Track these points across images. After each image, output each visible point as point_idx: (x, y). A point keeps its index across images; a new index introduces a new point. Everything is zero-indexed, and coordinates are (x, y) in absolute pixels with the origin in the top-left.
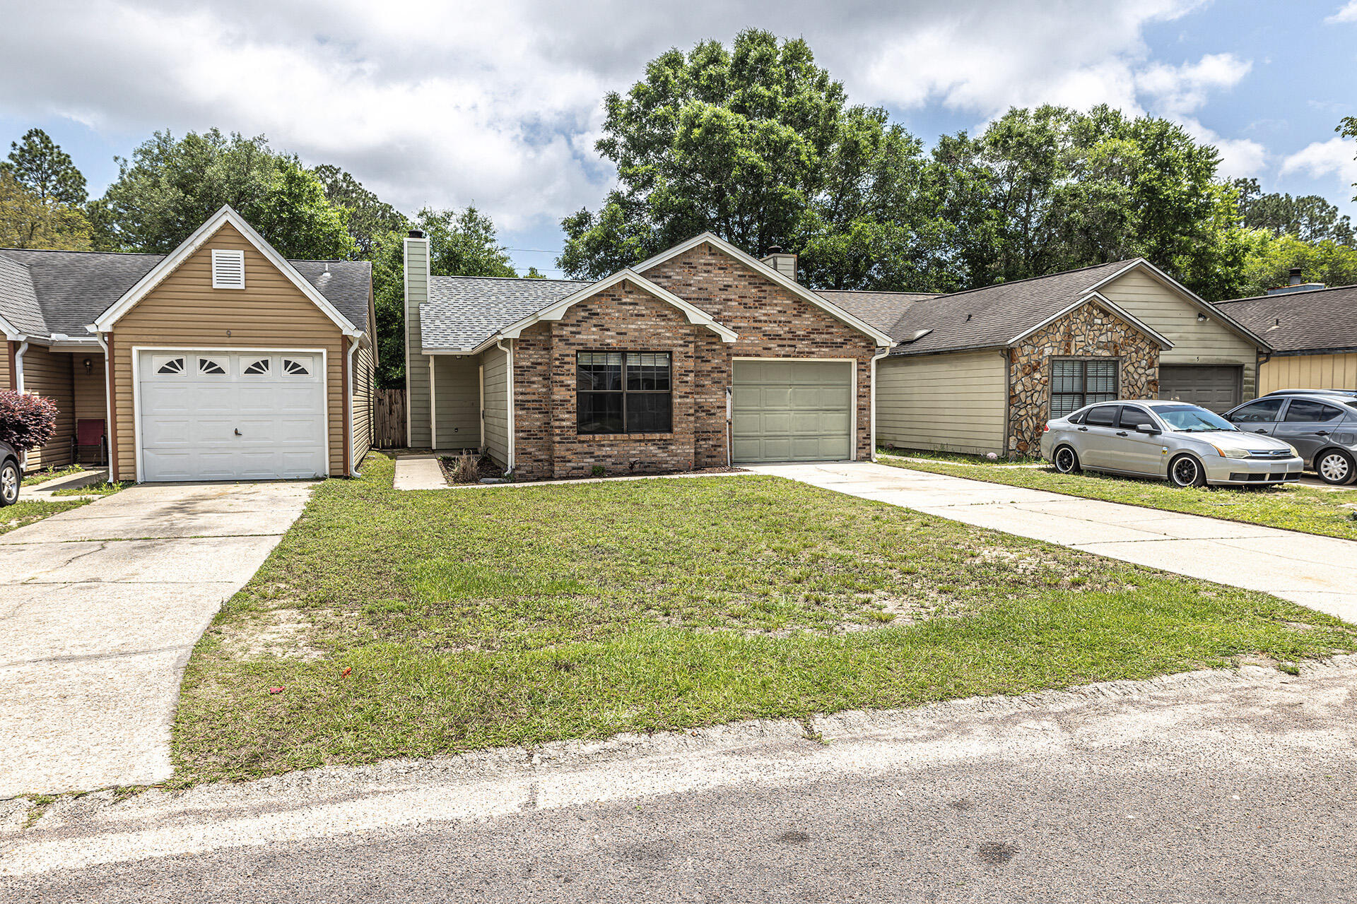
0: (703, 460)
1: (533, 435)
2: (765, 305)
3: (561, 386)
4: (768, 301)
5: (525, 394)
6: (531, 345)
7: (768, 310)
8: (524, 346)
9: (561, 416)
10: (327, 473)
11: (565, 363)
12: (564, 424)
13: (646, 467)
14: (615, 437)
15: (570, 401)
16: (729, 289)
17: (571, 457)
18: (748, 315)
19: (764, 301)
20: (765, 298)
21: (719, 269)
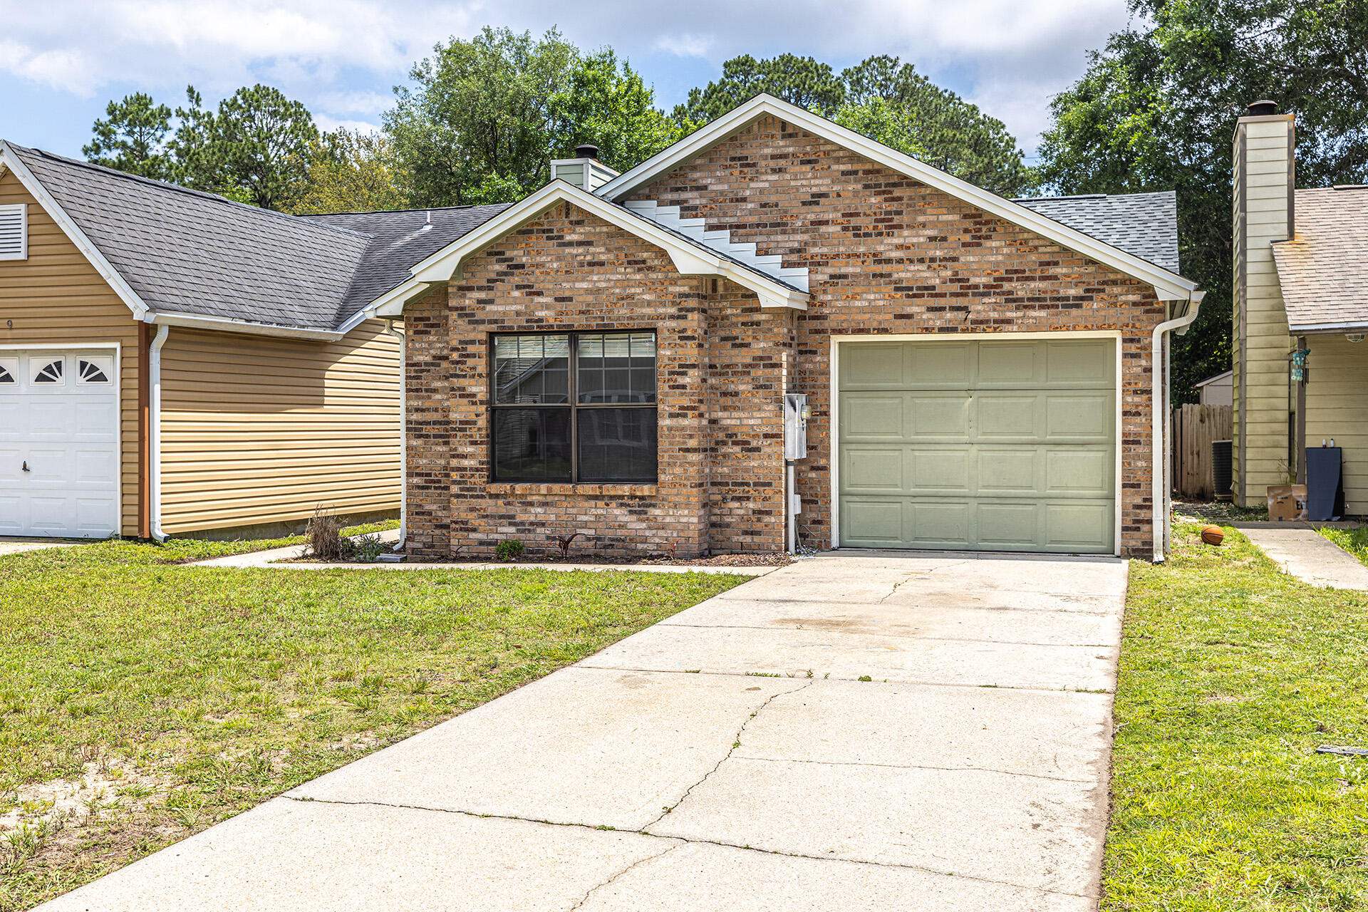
0: (735, 538)
1: (434, 482)
2: (900, 227)
3: (460, 396)
4: (905, 219)
5: (423, 410)
6: (432, 326)
7: (906, 236)
8: (421, 328)
9: (461, 450)
10: (119, 532)
11: (468, 356)
12: (466, 463)
13: (606, 547)
14: (549, 489)
15: (475, 423)
16: (822, 200)
17: (476, 523)
18: (862, 249)
19: (897, 220)
20: (899, 213)
21: (803, 163)
